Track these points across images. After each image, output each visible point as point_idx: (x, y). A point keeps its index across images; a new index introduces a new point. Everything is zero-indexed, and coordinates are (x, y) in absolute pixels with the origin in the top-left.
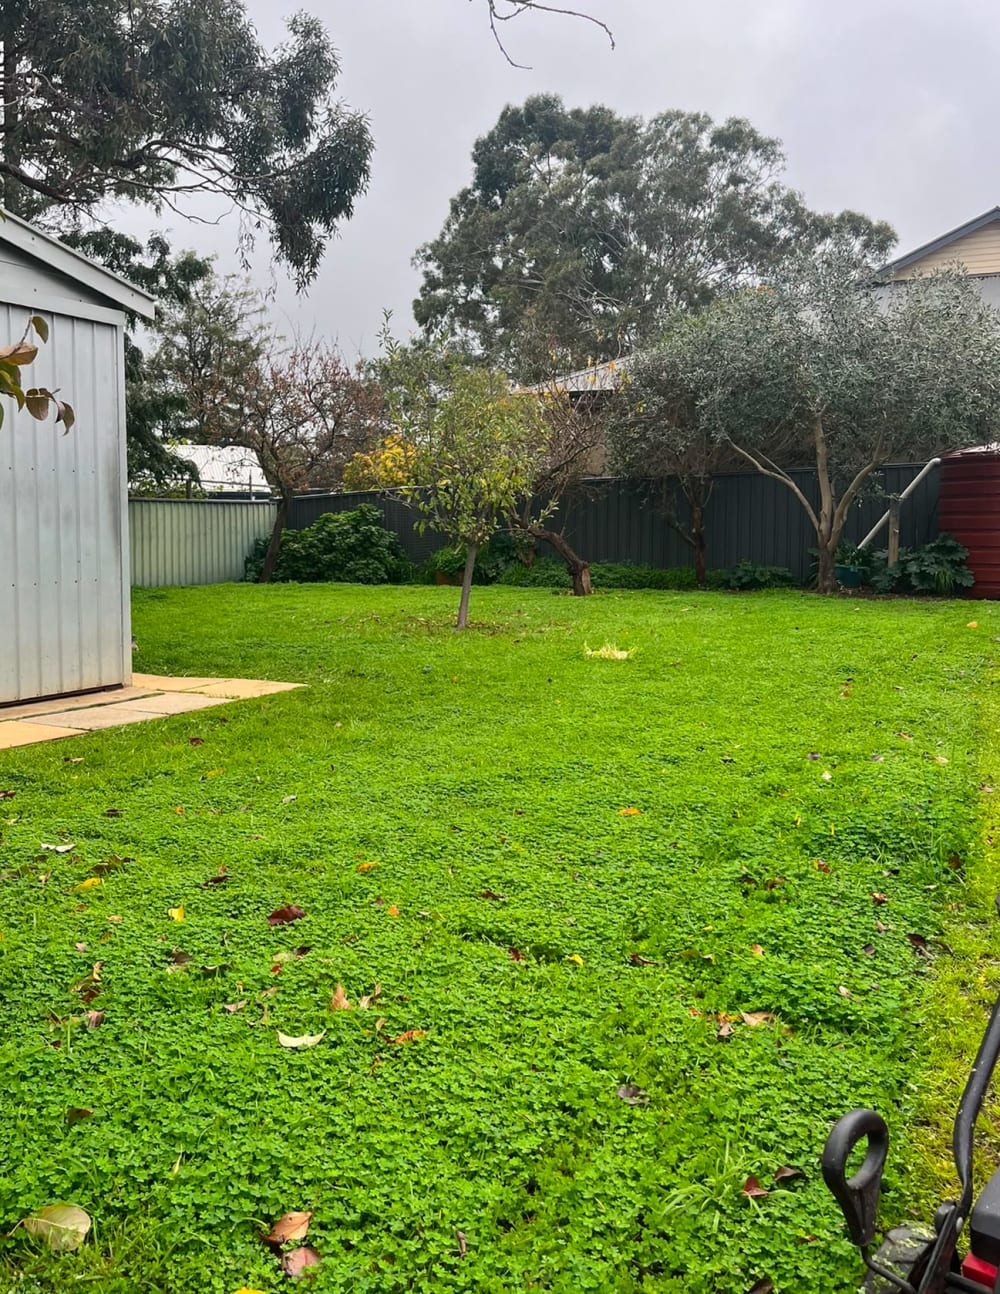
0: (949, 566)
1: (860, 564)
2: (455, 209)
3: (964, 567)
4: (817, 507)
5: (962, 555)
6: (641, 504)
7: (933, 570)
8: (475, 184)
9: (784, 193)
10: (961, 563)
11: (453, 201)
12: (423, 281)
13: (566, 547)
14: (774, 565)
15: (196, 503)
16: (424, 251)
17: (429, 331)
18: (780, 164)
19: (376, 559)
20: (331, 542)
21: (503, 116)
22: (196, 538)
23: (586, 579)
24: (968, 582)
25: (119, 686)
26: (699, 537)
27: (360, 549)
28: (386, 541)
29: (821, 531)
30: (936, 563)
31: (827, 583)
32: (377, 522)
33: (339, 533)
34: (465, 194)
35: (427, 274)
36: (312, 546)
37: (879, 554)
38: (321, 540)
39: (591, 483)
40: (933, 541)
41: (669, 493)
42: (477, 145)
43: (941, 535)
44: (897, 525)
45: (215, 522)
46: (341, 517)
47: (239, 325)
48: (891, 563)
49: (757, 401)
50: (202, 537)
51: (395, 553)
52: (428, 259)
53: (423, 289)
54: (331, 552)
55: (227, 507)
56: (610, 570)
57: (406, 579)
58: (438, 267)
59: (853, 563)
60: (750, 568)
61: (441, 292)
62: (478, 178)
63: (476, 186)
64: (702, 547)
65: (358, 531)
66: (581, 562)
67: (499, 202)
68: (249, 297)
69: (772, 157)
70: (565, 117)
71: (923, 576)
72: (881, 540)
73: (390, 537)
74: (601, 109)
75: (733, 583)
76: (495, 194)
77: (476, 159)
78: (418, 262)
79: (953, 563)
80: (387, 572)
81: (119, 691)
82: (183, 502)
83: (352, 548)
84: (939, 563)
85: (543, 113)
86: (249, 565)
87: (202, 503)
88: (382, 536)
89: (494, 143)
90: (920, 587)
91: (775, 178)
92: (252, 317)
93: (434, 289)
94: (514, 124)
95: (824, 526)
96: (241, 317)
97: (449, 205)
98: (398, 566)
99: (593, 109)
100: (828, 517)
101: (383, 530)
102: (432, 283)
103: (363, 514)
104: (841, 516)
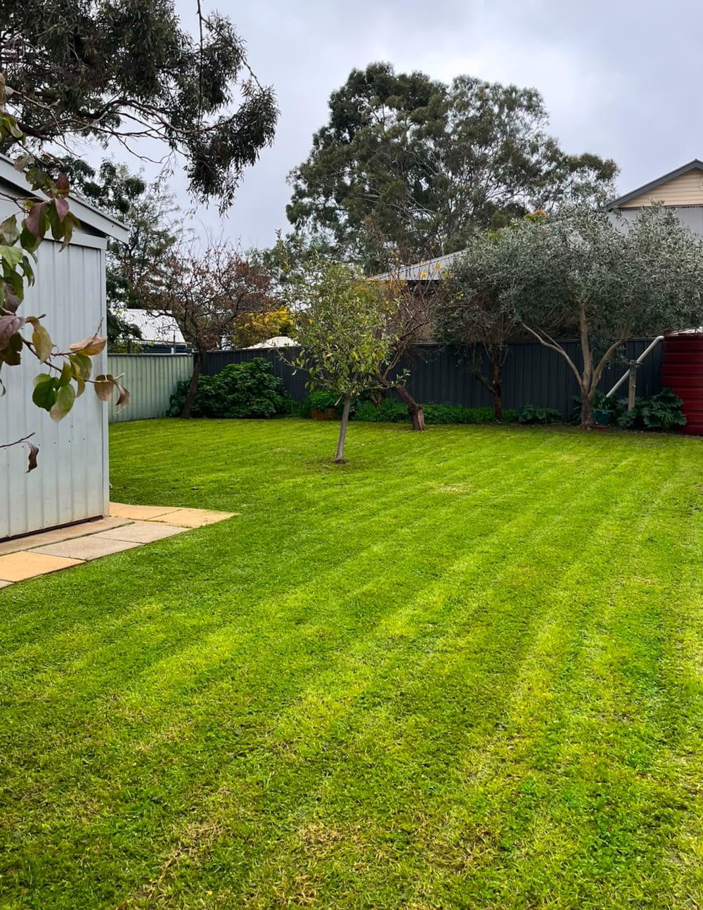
0: (670, 411)
1: (609, 409)
2: (316, 142)
3: (679, 412)
4: (581, 370)
5: (680, 403)
6: (457, 363)
7: (660, 414)
8: (331, 124)
9: (546, 139)
10: (678, 408)
11: (315, 135)
12: (293, 192)
13: (407, 394)
14: (548, 407)
15: (135, 356)
16: (295, 172)
17: (297, 228)
18: (545, 120)
19: (267, 398)
20: (234, 385)
21: (351, 77)
22: (135, 382)
23: (421, 417)
24: (683, 422)
25: (101, 517)
26: (497, 387)
27: (256, 391)
28: (275, 384)
29: (583, 386)
30: (661, 409)
31: (587, 422)
32: (268, 370)
33: (241, 379)
34: (323, 131)
35: (296, 187)
36: (220, 387)
37: (622, 401)
38: (226, 384)
39: (422, 346)
40: (659, 393)
41: (476, 355)
42: (332, 97)
43: (664, 389)
44: (634, 382)
45: (148, 370)
46: (241, 367)
47: (159, 219)
48: (630, 409)
49: (541, 295)
50: (139, 381)
51: (281, 394)
52: (299, 178)
53: (293, 198)
54: (234, 392)
55: (157, 359)
56: (436, 409)
57: (290, 413)
58: (305, 183)
59: (604, 407)
60: (532, 409)
61: (306, 200)
62: (333, 119)
63: (332, 126)
64: (499, 394)
65: (254, 378)
66: (417, 405)
67: (348, 138)
68: (167, 200)
69: (539, 115)
70: (395, 79)
71: (653, 418)
72: (623, 391)
73: (277, 381)
74: (420, 75)
75: (521, 419)
76: (345, 132)
77: (331, 106)
78: (291, 180)
79: (672, 409)
80: (276, 407)
81: (100, 521)
82: (125, 356)
83: (249, 389)
84: (664, 409)
85: (379, 76)
86: (173, 401)
87: (140, 356)
88: (270, 381)
89: (345, 95)
90: (650, 426)
91: (540, 129)
92: (170, 214)
93: (301, 197)
94: (359, 83)
95: (585, 383)
96: (161, 213)
97: (312, 138)
98: (283, 403)
99: (414, 75)
100: (588, 377)
101: (272, 377)
102: (300, 194)
103: (258, 366)
104: (598, 375)
